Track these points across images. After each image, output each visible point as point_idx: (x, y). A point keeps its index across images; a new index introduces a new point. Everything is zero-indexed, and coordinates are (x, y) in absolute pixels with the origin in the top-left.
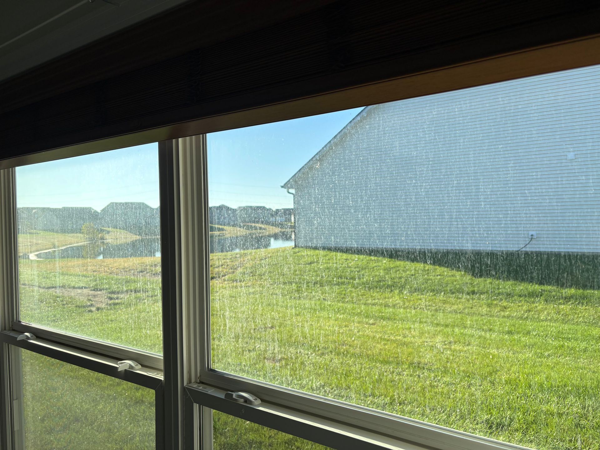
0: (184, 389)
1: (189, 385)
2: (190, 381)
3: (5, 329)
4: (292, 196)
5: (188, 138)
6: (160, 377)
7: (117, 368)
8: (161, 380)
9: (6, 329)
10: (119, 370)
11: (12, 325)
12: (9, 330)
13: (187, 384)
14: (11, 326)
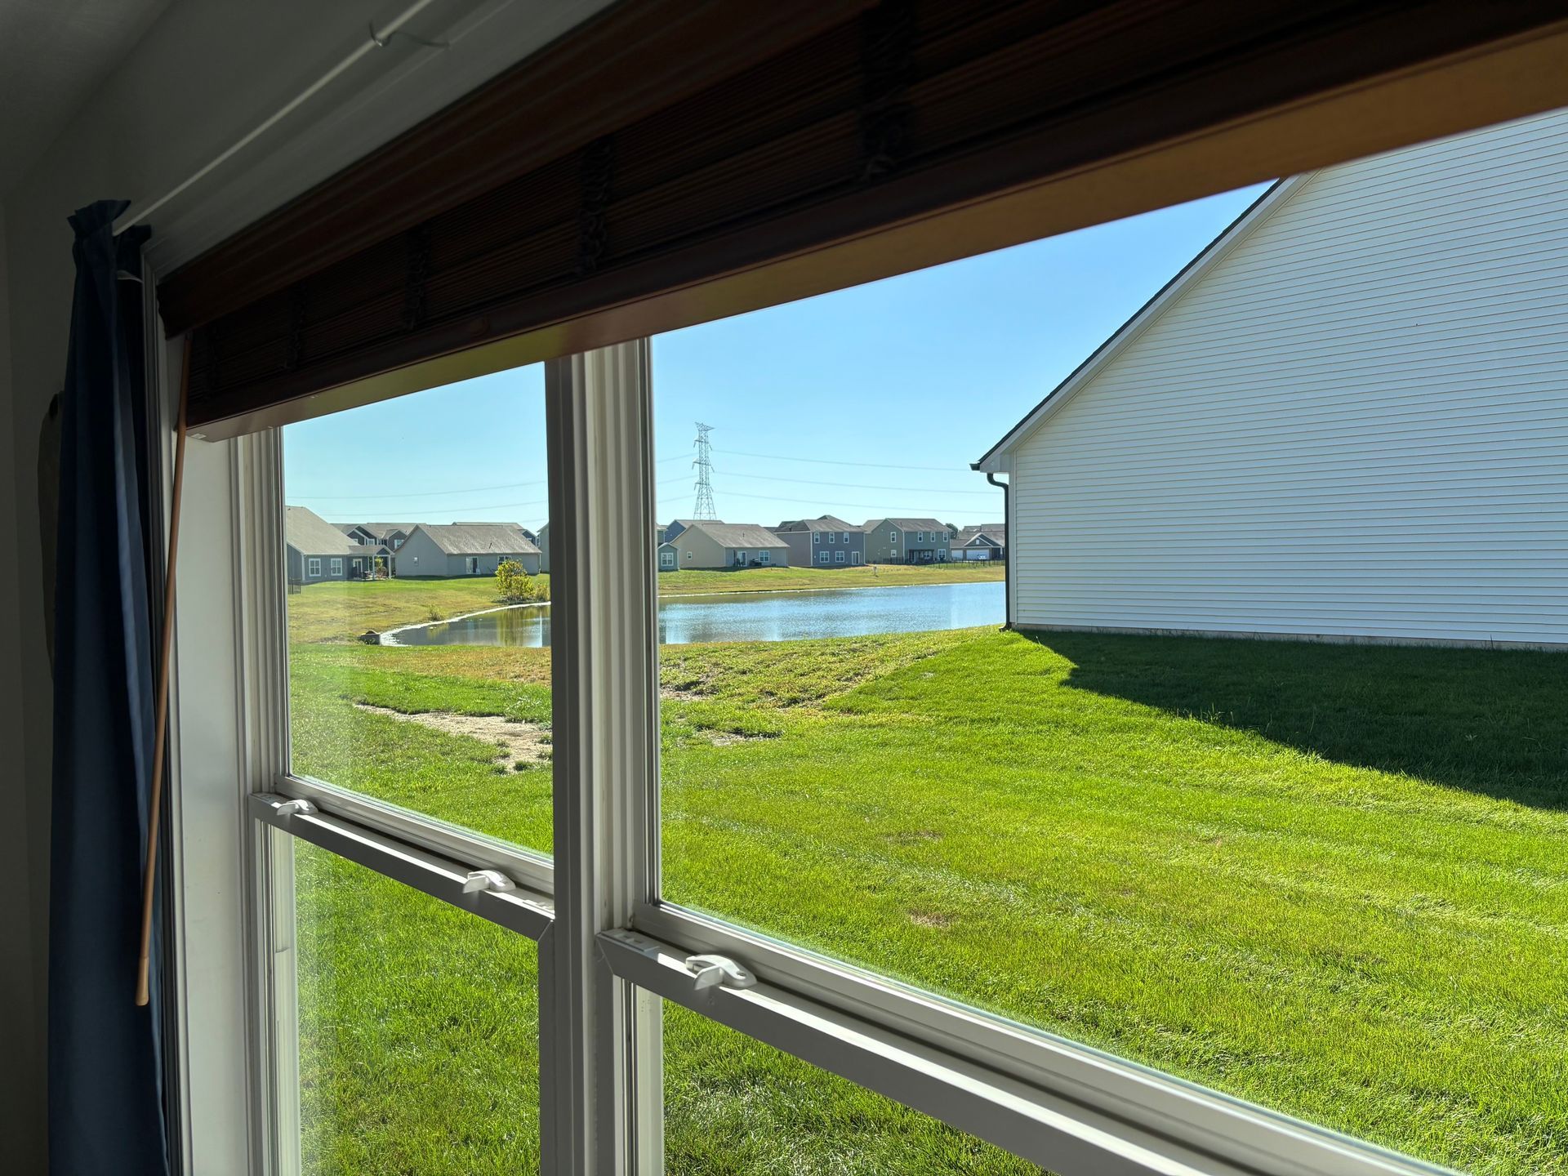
0: (595, 941)
1: (605, 933)
2: (609, 925)
3: (261, 791)
4: (1002, 490)
5: (608, 350)
6: (547, 911)
7: (461, 886)
8: (549, 919)
9: (263, 790)
10: (466, 891)
11: (275, 783)
12: (269, 793)
13: (603, 930)
14: (272, 784)
